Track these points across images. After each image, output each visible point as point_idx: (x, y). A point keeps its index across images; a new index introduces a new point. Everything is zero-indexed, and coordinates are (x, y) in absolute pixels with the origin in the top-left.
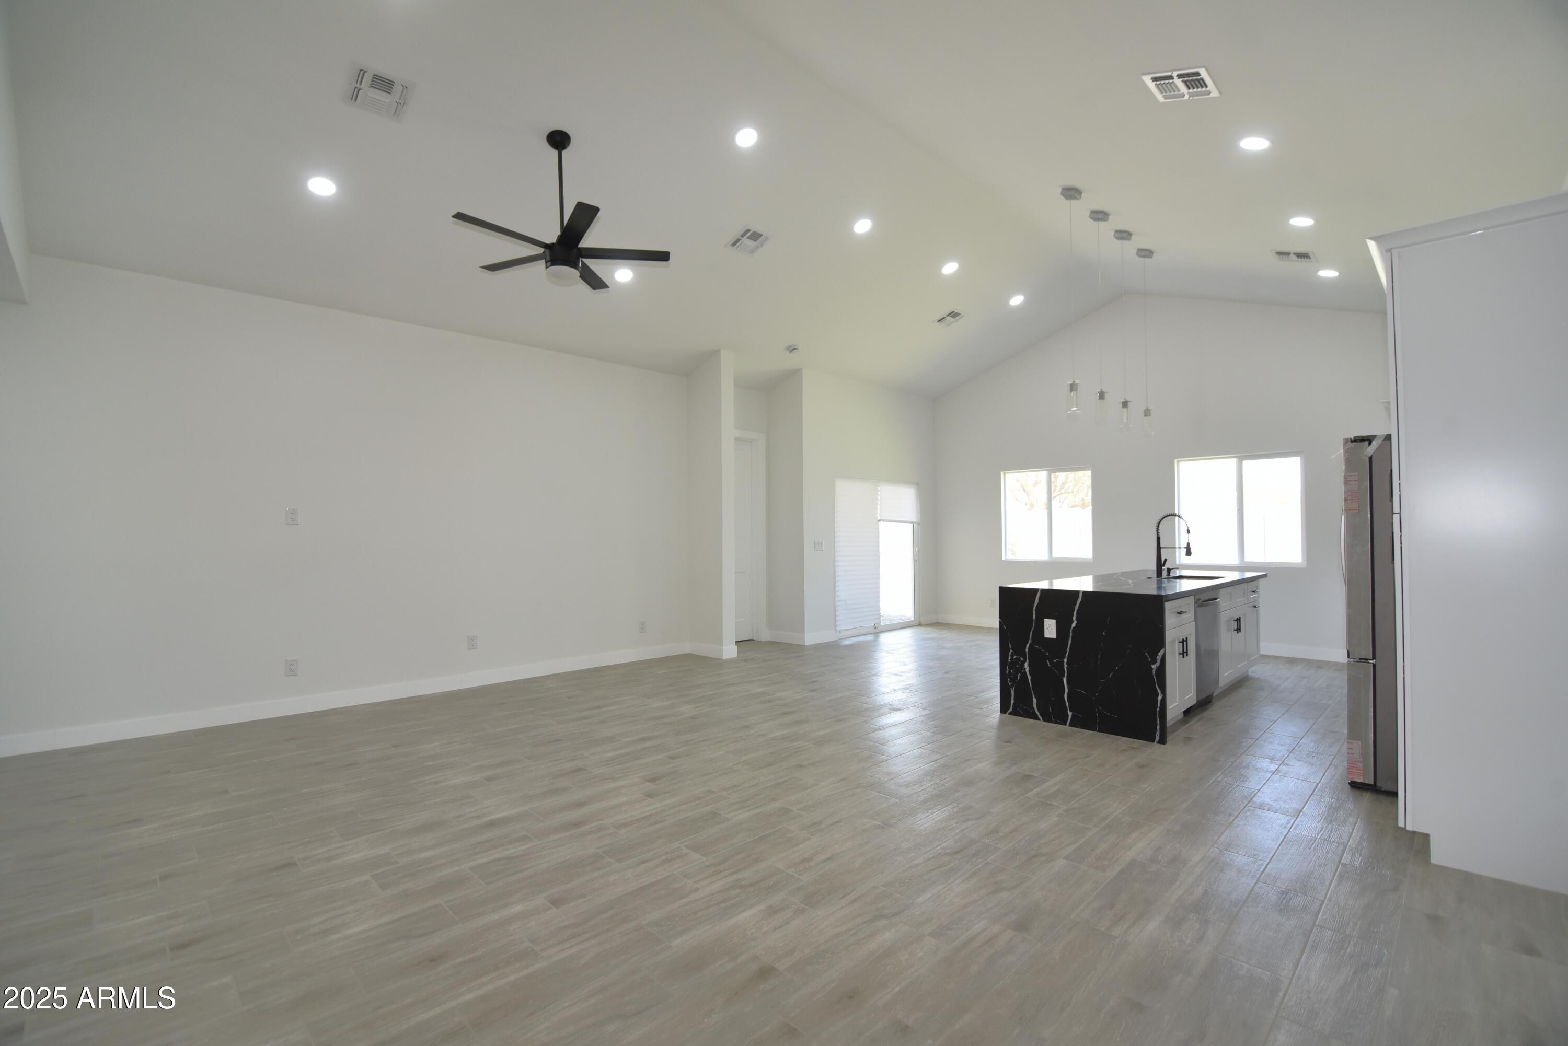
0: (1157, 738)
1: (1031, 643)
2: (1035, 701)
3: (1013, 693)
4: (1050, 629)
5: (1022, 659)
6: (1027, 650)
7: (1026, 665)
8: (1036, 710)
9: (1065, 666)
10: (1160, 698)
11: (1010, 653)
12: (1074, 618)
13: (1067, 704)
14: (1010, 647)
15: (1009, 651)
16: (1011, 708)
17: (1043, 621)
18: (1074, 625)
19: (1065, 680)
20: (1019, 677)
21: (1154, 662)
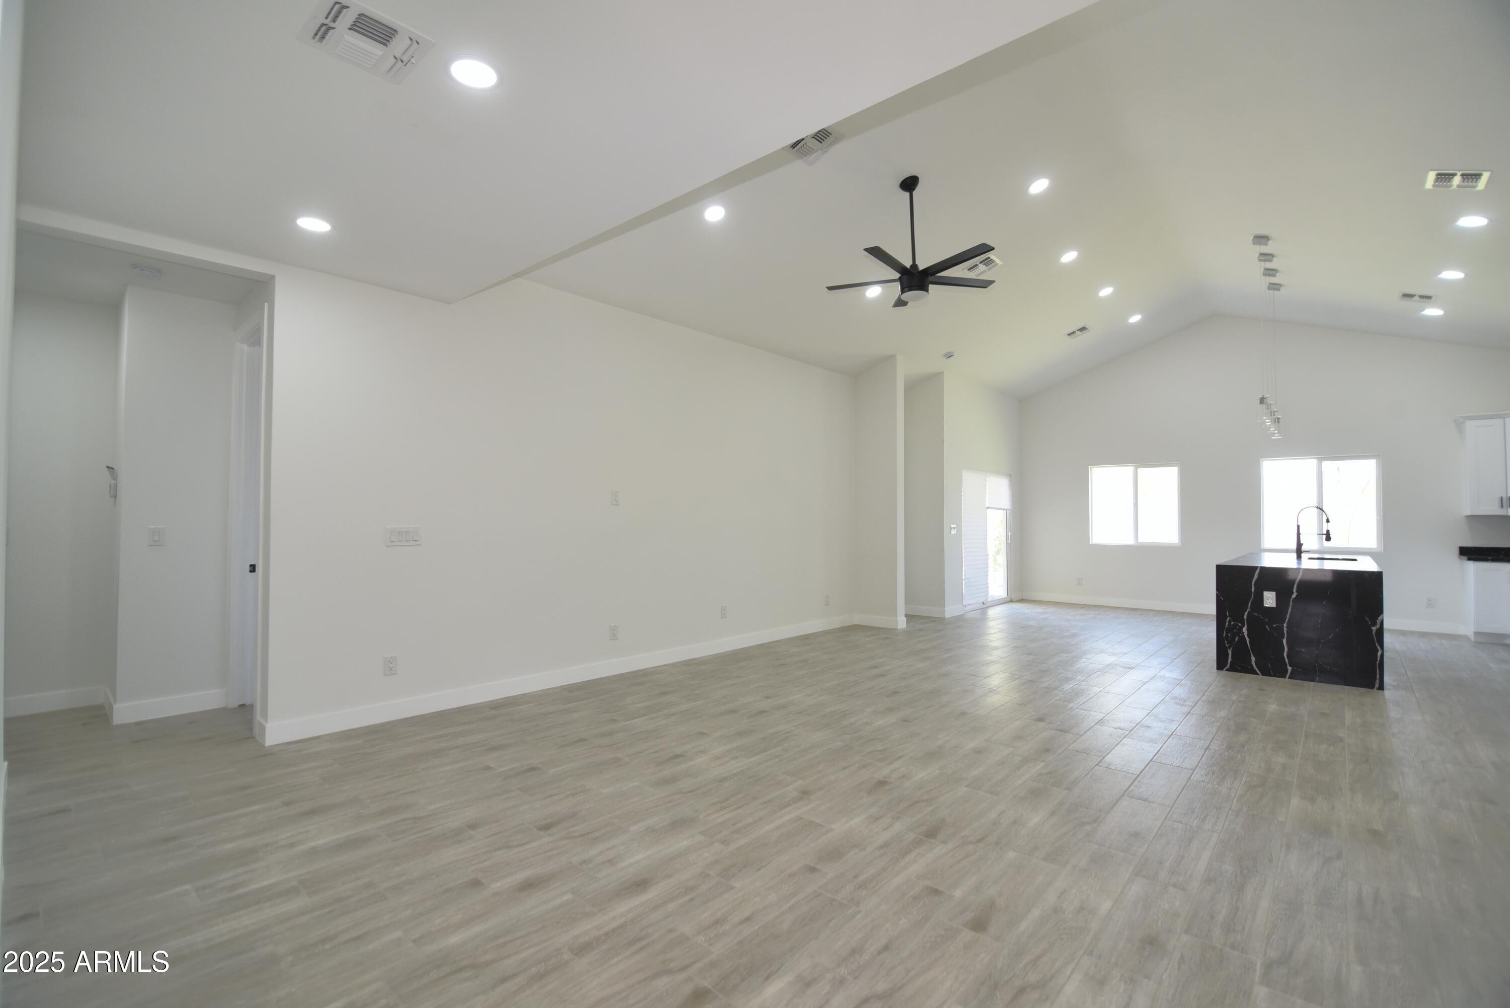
0: (1377, 685)
1: (1249, 612)
2: (1253, 659)
3: (1230, 652)
4: (1270, 599)
5: (1240, 625)
6: (1245, 617)
7: (1245, 630)
8: (1255, 667)
9: (1285, 629)
10: (1379, 653)
11: (1228, 620)
12: (1294, 590)
13: (1287, 661)
14: (1228, 614)
15: (1227, 618)
16: (1229, 665)
17: (1263, 593)
18: (1294, 596)
19: (1284, 641)
20: (1237, 640)
21: (1374, 624)
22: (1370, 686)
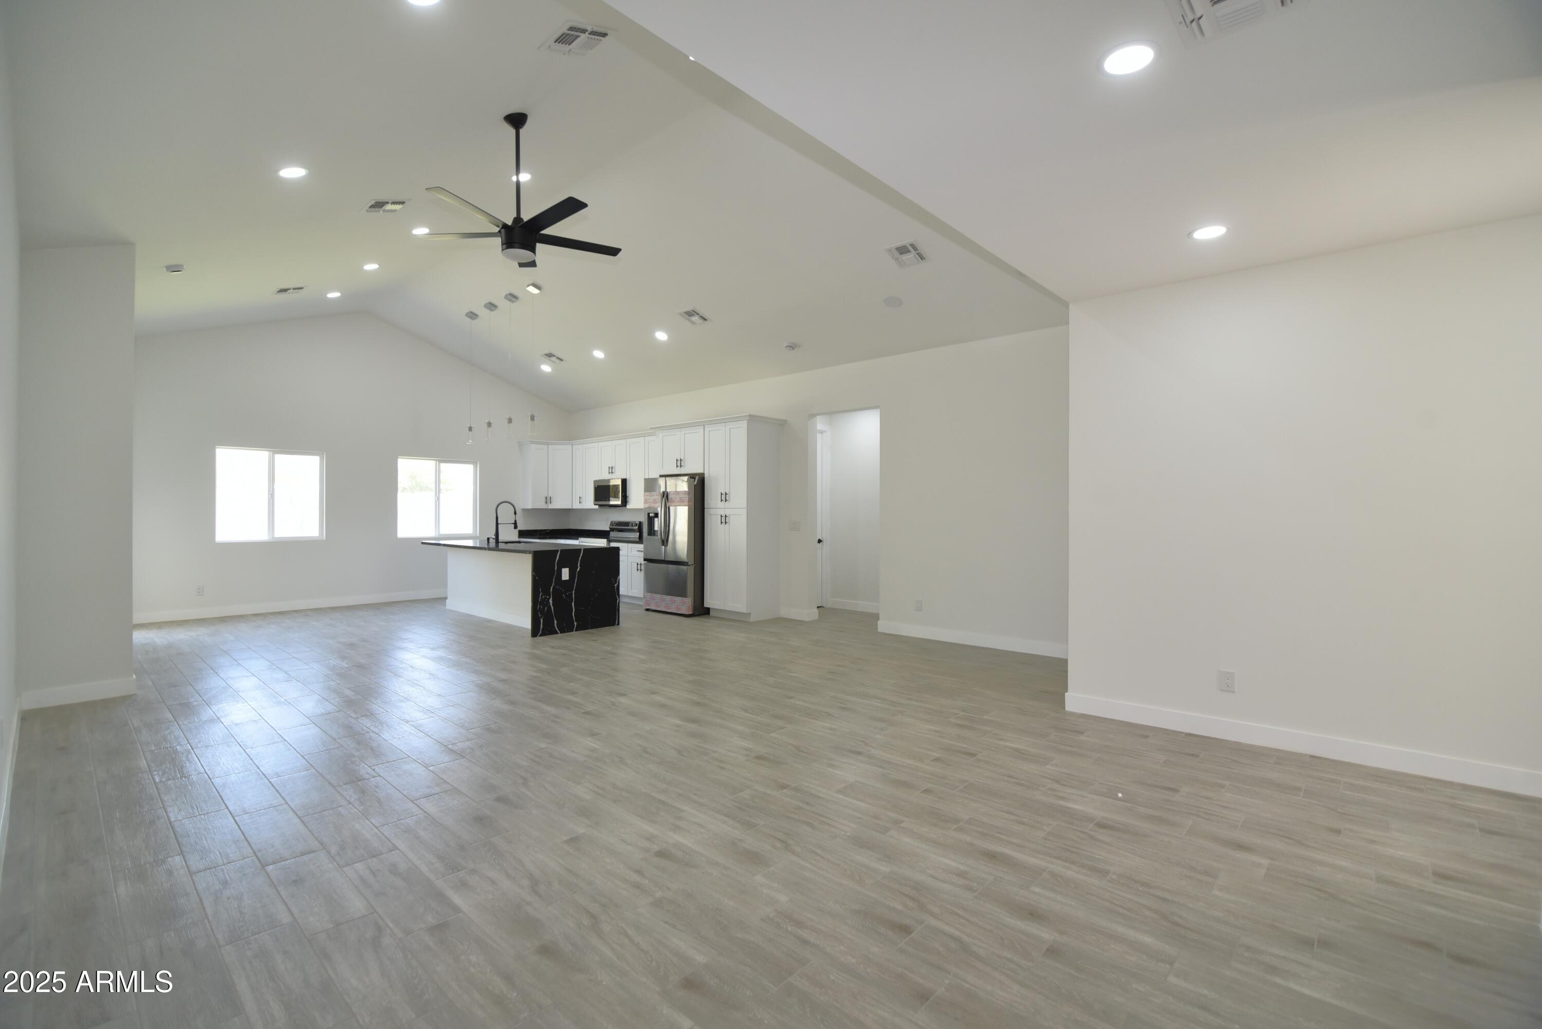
0: (617, 623)
1: (553, 586)
2: (555, 622)
3: (542, 621)
4: (565, 574)
5: (548, 597)
6: (551, 591)
7: (551, 601)
8: (556, 628)
9: (574, 595)
10: (618, 601)
11: (540, 595)
12: (579, 564)
13: (574, 618)
14: (540, 590)
15: (540, 593)
16: (541, 631)
17: (561, 570)
18: (578, 570)
19: (573, 604)
20: (544, 608)
21: (616, 583)
22: (614, 625)
